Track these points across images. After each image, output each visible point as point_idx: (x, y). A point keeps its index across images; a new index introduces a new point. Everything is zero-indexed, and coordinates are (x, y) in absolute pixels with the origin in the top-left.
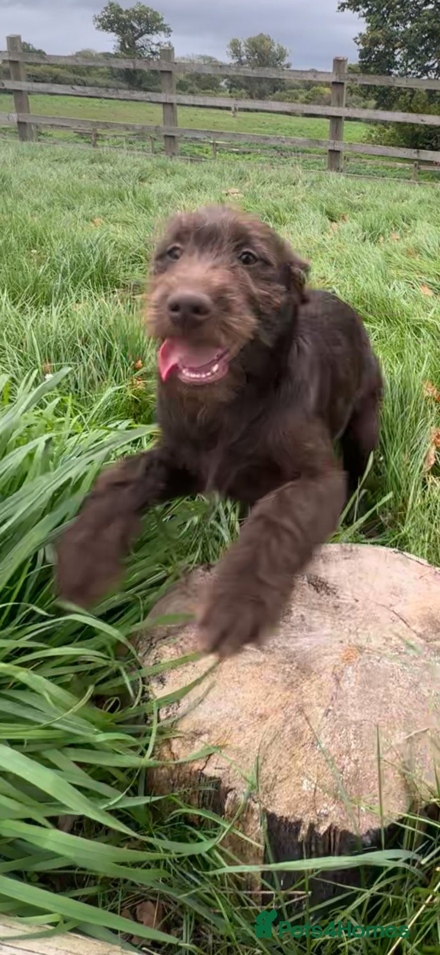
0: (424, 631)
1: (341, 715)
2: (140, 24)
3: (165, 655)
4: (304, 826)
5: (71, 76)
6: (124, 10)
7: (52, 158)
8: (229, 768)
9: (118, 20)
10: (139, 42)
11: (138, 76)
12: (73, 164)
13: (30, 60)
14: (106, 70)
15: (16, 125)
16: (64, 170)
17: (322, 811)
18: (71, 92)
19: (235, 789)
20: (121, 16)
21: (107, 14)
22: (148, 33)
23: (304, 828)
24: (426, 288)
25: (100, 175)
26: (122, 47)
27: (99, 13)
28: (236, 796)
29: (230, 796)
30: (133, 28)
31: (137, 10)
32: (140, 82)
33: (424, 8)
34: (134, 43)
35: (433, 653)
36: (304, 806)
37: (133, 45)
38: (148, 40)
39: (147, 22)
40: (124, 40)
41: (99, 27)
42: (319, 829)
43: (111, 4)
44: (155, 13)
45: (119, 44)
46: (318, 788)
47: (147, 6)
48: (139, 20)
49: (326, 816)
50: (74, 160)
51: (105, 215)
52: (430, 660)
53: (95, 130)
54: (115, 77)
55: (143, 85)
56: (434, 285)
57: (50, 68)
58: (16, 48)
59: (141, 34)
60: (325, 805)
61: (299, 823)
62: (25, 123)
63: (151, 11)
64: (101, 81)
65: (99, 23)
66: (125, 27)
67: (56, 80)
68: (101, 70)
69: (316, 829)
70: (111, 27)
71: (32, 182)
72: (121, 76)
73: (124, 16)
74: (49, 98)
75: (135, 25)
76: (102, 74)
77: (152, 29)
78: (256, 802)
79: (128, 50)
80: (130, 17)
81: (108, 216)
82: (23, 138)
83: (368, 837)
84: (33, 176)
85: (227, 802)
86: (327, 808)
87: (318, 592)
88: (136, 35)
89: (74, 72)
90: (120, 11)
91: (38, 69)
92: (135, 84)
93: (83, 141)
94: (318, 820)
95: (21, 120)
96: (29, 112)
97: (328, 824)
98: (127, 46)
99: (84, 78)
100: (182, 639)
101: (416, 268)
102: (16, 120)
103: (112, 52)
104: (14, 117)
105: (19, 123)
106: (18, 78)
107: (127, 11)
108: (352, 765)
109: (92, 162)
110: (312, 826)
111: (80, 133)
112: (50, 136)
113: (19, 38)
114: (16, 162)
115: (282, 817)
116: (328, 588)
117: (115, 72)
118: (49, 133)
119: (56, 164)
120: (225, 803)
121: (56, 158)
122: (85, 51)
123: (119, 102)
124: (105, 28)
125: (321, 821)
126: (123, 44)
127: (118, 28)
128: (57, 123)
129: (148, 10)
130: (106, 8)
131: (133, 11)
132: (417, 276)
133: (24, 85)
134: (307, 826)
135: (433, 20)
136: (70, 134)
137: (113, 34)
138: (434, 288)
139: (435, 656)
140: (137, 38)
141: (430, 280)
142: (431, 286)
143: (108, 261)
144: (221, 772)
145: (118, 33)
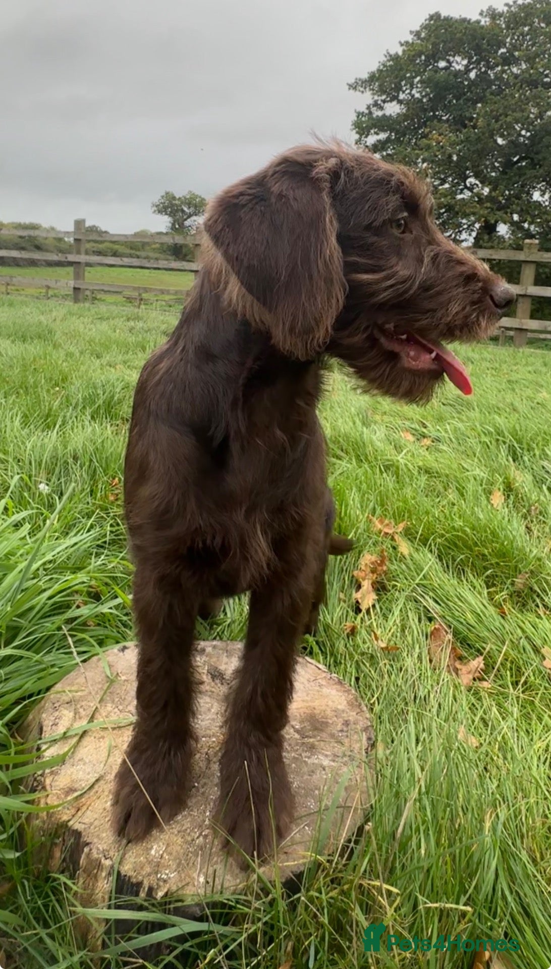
0: (302, 728)
1: (203, 793)
2: (189, 208)
3: (64, 718)
4: (144, 889)
5: (128, 251)
6: (177, 197)
7: (96, 317)
8: (91, 824)
9: (172, 205)
10: (187, 223)
11: (184, 250)
12: (112, 322)
13: (91, 238)
14: (157, 246)
15: (72, 289)
16: (104, 326)
17: (163, 876)
18: (120, 263)
19: (91, 843)
20: (174, 202)
21: (163, 201)
22: (196, 215)
23: (143, 891)
24: (409, 434)
25: (131, 330)
26: (173, 227)
27: (156, 201)
28: (91, 850)
29: (86, 850)
30: (183, 211)
31: (188, 197)
32: (186, 255)
33: (440, 187)
34: (183, 224)
35: (306, 749)
36: (148, 869)
37: (182, 225)
38: (195, 221)
39: (196, 206)
40: (175, 221)
41: (155, 211)
42: (157, 894)
43: (167, 193)
44: (203, 199)
45: (170, 225)
46: (165, 855)
47: (196, 194)
48: (189, 205)
49: (165, 881)
50: (113, 319)
51: (125, 362)
52: (301, 755)
53: (140, 295)
54: (164, 251)
55: (188, 258)
56: (416, 430)
57: (111, 245)
58: (80, 229)
59: (190, 216)
60: (167, 872)
61: (139, 884)
62: (79, 289)
63: (200, 197)
64: (151, 254)
65: (156, 208)
66: (177, 211)
67: (115, 254)
68: (154, 246)
69: (154, 894)
70: (165, 211)
71: (72, 336)
72: (170, 250)
73: (177, 202)
74: (107, 269)
75: (185, 209)
76: (154, 249)
77: (199, 212)
78: (106, 859)
79: (176, 229)
80: (182, 203)
81: (129, 364)
82: (76, 300)
83: (197, 909)
84: (74, 330)
85: (83, 856)
86: (167, 875)
87: (213, 681)
88: (185, 217)
89: (131, 248)
90: (174, 198)
91: (101, 246)
92: (181, 257)
93: (130, 304)
94: (157, 884)
95: (76, 286)
96: (84, 280)
97: (166, 890)
98: (177, 226)
99: (138, 253)
100: (81, 707)
101: (401, 414)
102: (72, 286)
103: (164, 231)
104: (72, 283)
105: (75, 289)
106: (79, 252)
107: (180, 198)
108: (201, 838)
109: (128, 320)
110: (151, 890)
111: (128, 298)
112: (104, 300)
113: (84, 221)
114: (64, 319)
115: (126, 876)
116: (223, 679)
117: (165, 247)
118: (103, 298)
119: (98, 322)
120: (81, 857)
121: (99, 316)
122: (142, 231)
123: (164, 271)
124: (160, 212)
125: (160, 886)
126: (173, 225)
127: (171, 212)
128: (106, 289)
129: (197, 196)
130: (162, 197)
131: (185, 198)
132: (400, 422)
133: (82, 258)
134: (146, 889)
135: (449, 197)
136: (119, 298)
137: (166, 217)
138: (416, 433)
139: (306, 751)
140: (186, 220)
141: (413, 426)
142: (414, 432)
143: (116, 398)
144: (83, 826)
145: (170, 215)
